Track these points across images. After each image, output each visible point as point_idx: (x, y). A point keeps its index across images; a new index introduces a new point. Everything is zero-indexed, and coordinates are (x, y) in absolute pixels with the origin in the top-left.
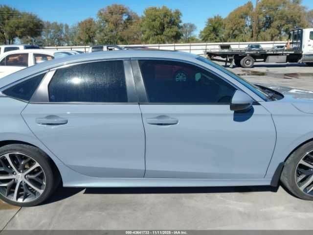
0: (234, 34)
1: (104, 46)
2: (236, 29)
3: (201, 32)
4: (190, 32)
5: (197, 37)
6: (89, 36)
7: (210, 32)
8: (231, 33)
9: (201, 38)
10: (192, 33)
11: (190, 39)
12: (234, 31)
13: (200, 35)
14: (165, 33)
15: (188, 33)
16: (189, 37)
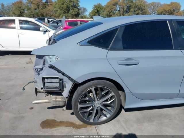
0: (110, 14)
1: (45, 18)
2: (111, 12)
3: (90, 13)
4: (84, 12)
5: (88, 16)
6: (21, 12)
7: (95, 13)
8: (108, 14)
9: (90, 16)
10: (85, 13)
11: (84, 17)
12: (110, 13)
13: (89, 15)
14: (70, 12)
15: (82, 13)
16: (83, 15)
